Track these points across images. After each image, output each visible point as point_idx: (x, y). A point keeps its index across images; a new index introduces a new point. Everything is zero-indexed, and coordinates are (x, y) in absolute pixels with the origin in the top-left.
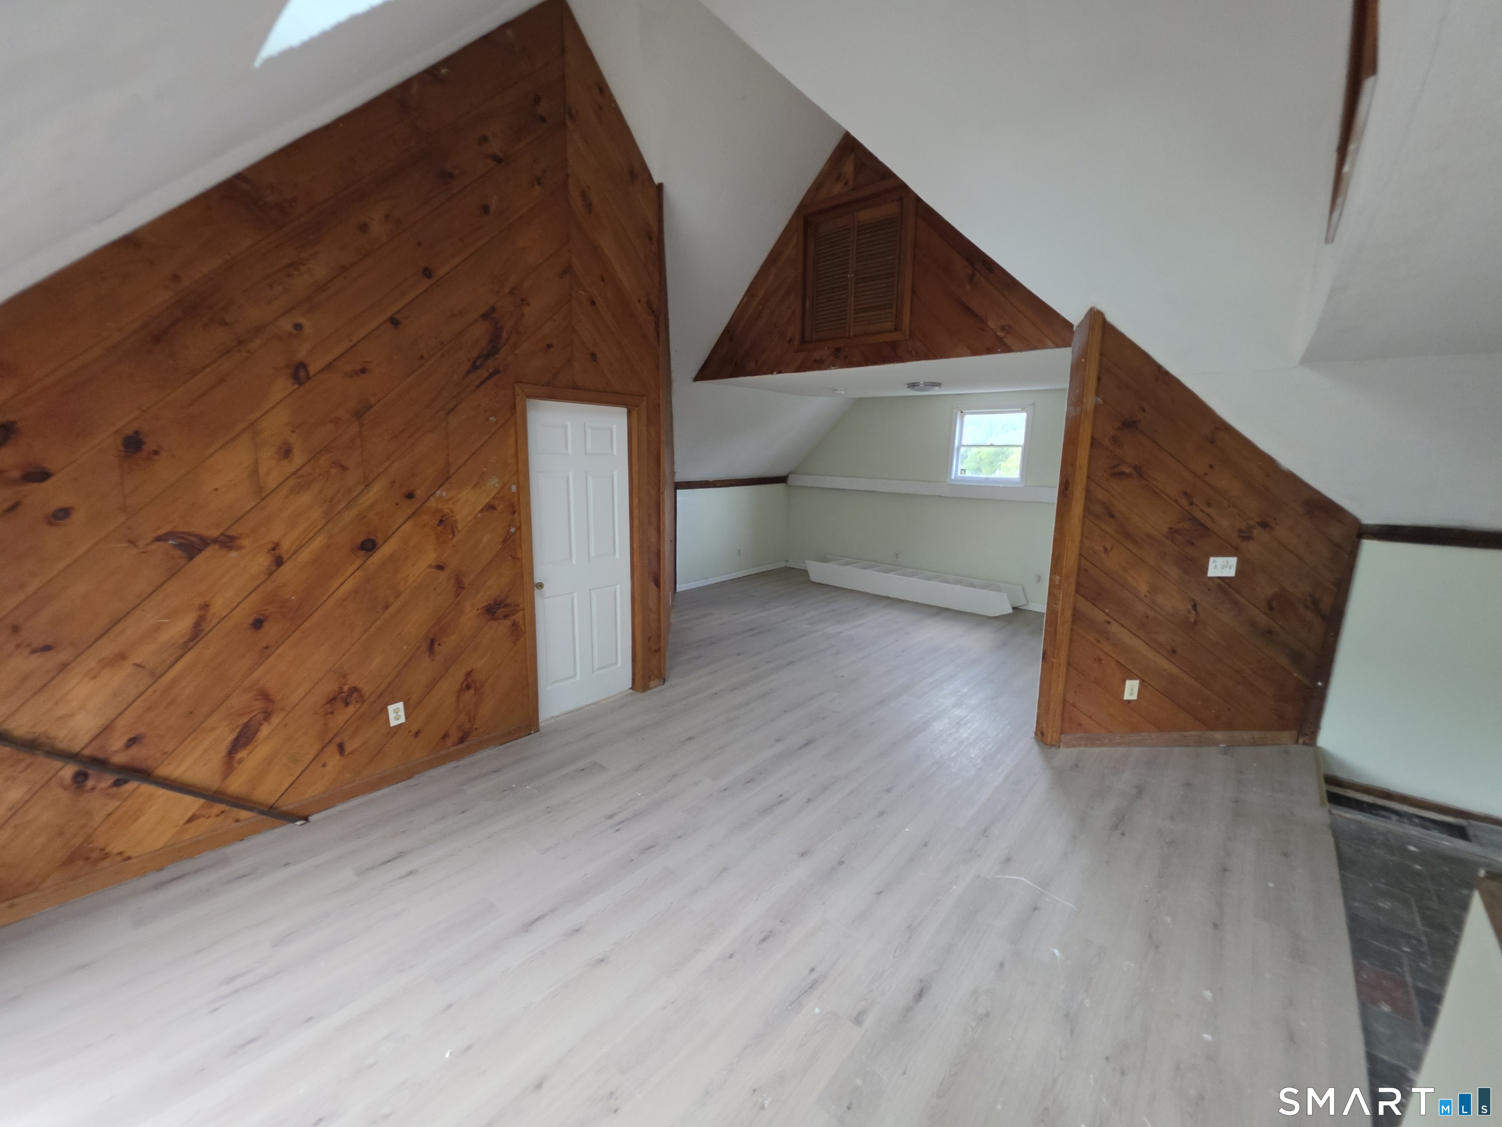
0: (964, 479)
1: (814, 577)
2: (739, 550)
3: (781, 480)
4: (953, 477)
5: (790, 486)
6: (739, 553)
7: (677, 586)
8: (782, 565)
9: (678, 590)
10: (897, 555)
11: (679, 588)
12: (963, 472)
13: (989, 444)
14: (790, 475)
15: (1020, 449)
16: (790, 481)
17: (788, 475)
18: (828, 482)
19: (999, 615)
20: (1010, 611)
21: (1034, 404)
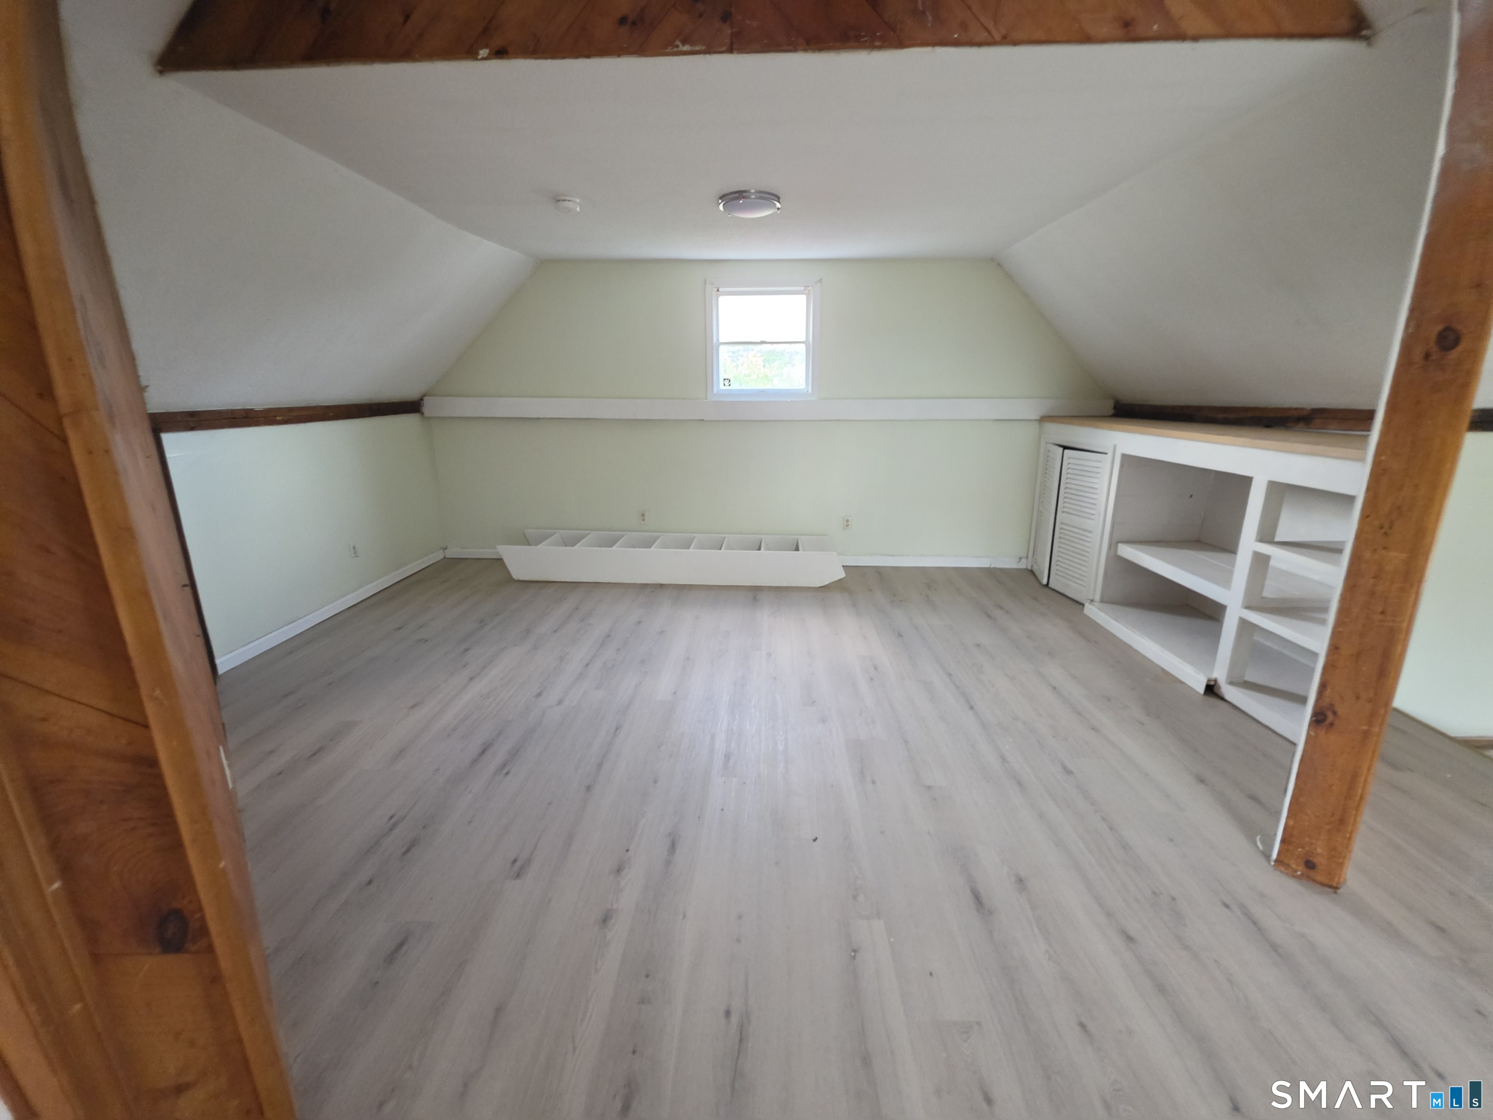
0: (731, 393)
1: (518, 573)
2: (354, 548)
3: (412, 407)
4: (715, 391)
5: (429, 418)
6: (355, 553)
7: (218, 661)
8: (439, 556)
9: (221, 670)
10: (643, 515)
11: (223, 664)
12: (727, 382)
13: (759, 341)
14: (425, 398)
15: (802, 348)
16: (427, 409)
17: (422, 399)
18: (505, 407)
19: (828, 583)
20: (842, 574)
21: (820, 281)
